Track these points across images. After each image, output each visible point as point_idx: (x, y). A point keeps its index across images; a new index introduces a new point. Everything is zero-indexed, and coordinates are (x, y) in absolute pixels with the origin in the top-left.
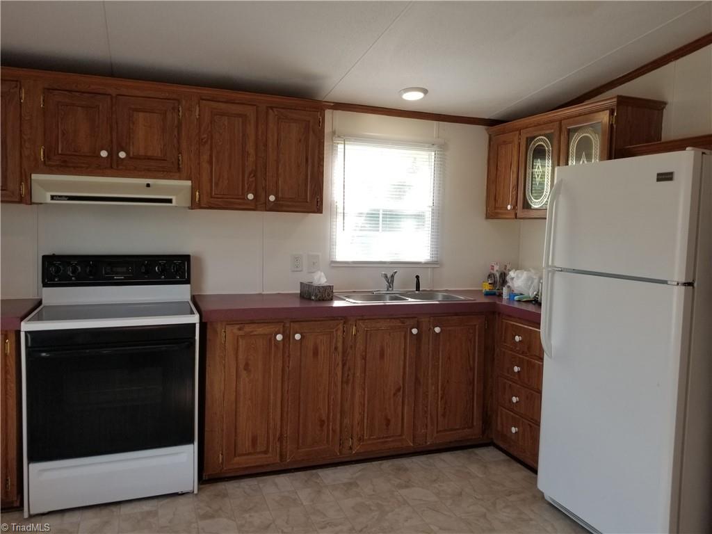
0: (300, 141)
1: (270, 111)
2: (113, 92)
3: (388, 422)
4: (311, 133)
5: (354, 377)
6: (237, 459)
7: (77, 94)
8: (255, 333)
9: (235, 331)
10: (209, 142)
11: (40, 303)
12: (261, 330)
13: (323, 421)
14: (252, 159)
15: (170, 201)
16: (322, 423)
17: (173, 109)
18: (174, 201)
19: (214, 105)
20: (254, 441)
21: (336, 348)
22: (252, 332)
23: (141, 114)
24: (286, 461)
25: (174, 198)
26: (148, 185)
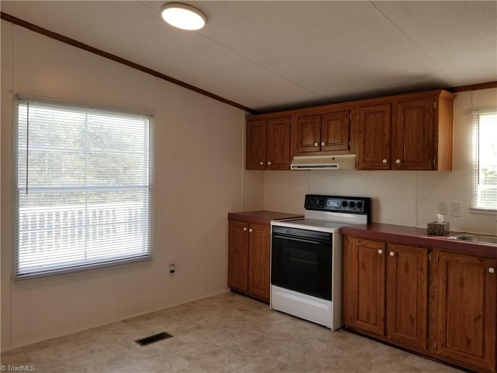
0: (419, 121)
1: (399, 105)
2: (321, 113)
3: (469, 342)
4: (427, 113)
5: (438, 294)
6: (359, 322)
7: (308, 117)
8: (368, 246)
9: (357, 243)
10: (363, 131)
11: (304, 217)
12: (371, 245)
13: (413, 320)
14: (387, 137)
15: (336, 166)
16: (412, 321)
17: (346, 116)
18: (338, 166)
19: (366, 109)
20: (368, 315)
21: (422, 269)
22: (366, 245)
23: (332, 122)
24: (388, 337)
25: (338, 165)
26: (333, 158)
